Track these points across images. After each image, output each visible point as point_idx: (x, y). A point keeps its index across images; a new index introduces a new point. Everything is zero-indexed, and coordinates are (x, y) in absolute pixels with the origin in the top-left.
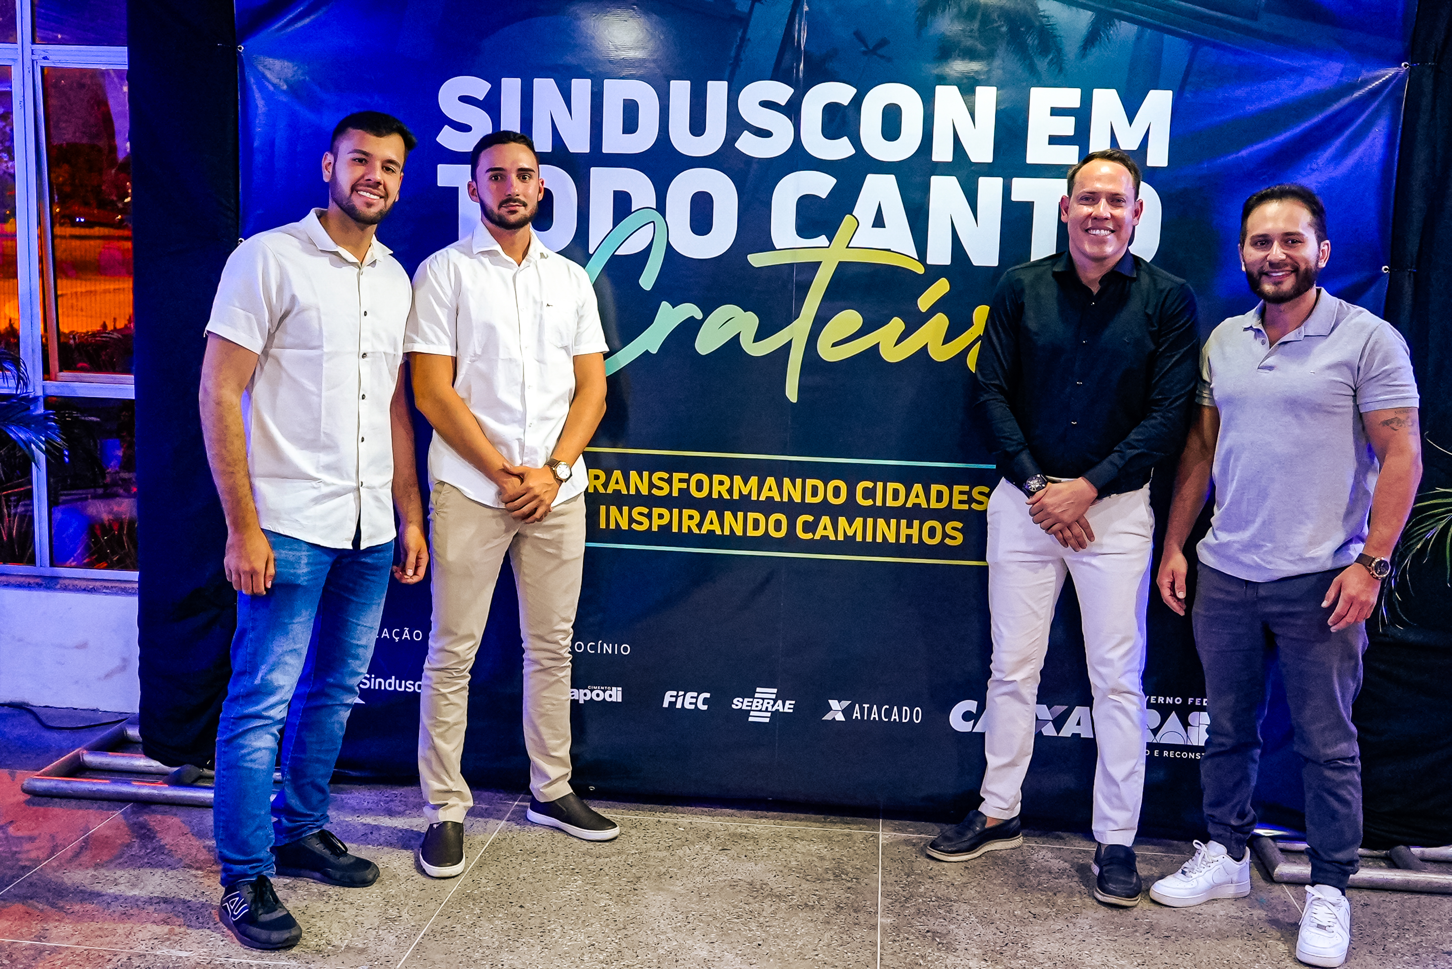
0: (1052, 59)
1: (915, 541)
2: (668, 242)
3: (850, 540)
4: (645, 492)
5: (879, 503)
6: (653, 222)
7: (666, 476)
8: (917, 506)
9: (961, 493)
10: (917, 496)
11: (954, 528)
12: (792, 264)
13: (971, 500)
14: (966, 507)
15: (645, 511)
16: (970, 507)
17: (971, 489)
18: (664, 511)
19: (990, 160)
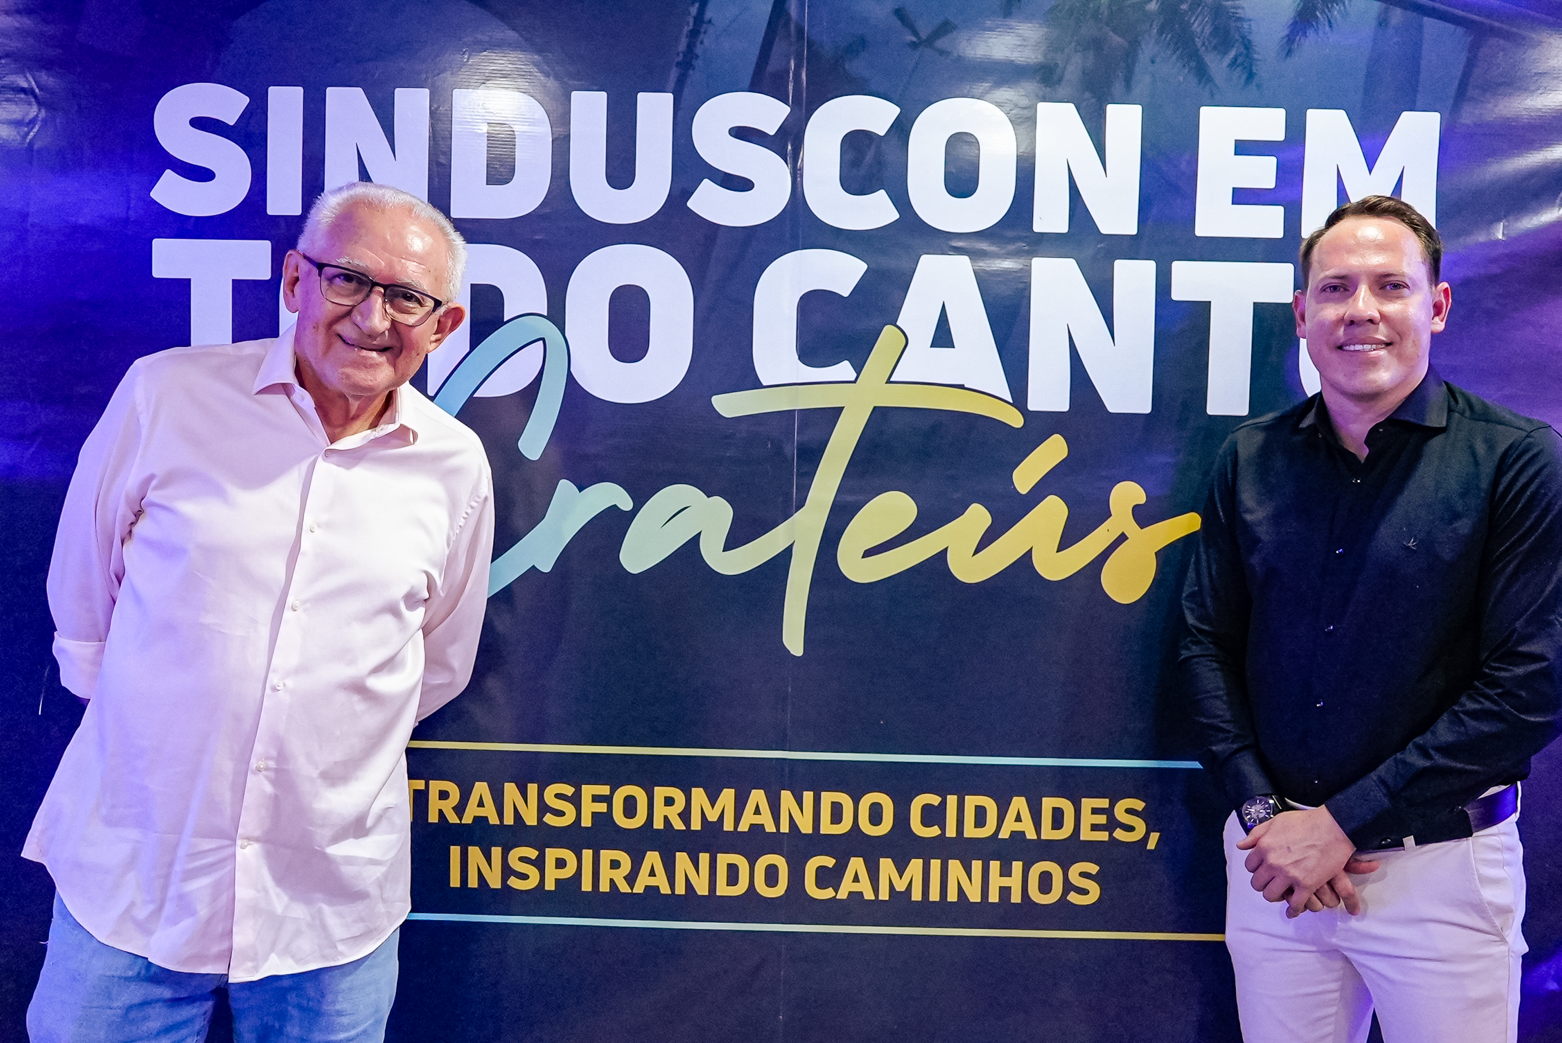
0: (1235, 59)
1: (1016, 898)
2: (570, 374)
3: (900, 898)
4: (531, 820)
5: (951, 832)
6: (543, 339)
7: (569, 790)
8: (1018, 836)
9: (1095, 811)
10: (1018, 819)
11: (1084, 875)
12: (791, 412)
13: (1112, 824)
14: (1103, 836)
15: (533, 854)
16: (1111, 835)
17: (1112, 805)
18: (567, 855)
19: (1133, 231)
